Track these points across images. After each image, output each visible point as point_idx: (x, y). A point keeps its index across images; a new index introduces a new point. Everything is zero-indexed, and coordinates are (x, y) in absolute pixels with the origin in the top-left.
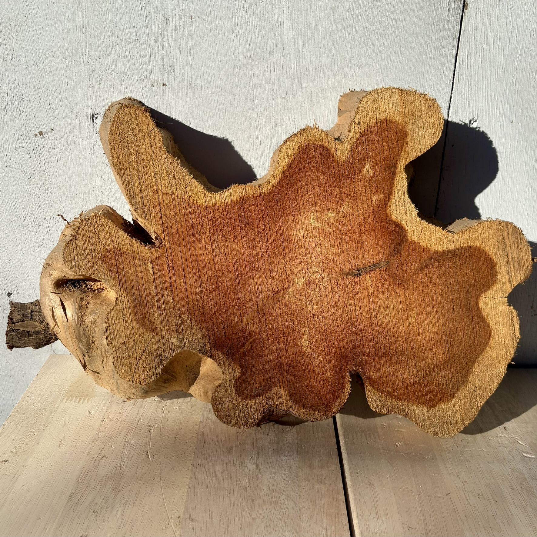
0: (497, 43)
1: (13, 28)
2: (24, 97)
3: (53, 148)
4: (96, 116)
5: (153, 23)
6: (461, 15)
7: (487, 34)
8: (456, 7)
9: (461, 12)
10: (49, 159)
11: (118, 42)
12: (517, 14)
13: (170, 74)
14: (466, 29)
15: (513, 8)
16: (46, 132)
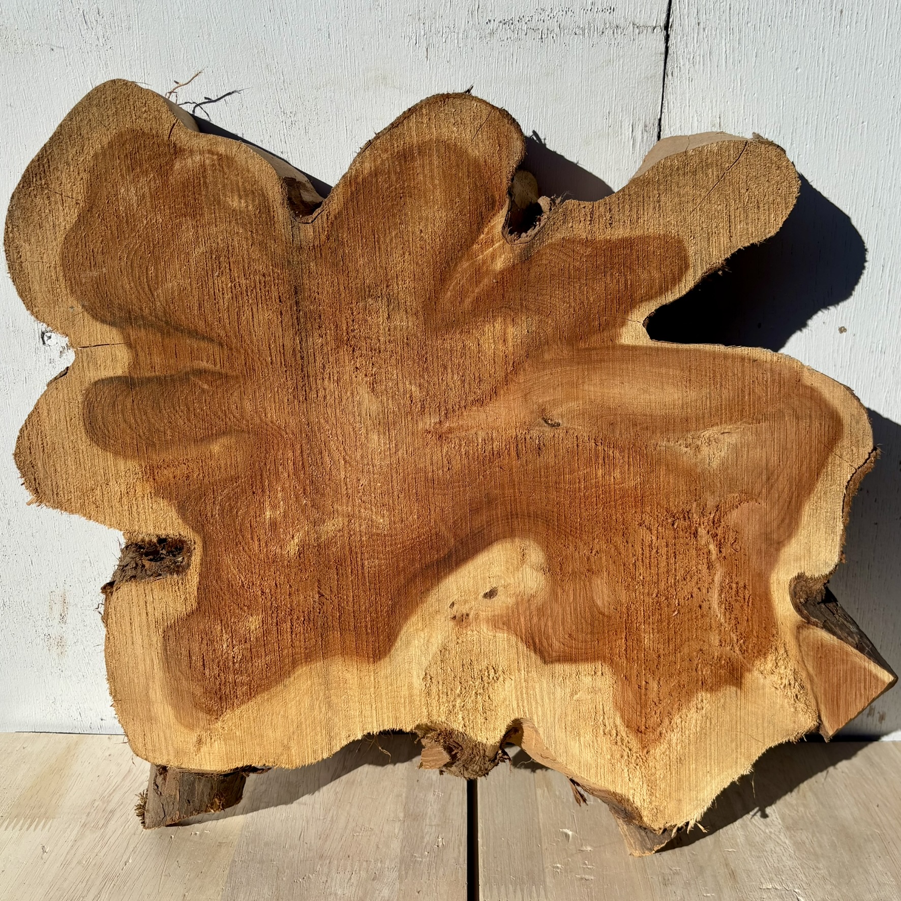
4: (49, 334)
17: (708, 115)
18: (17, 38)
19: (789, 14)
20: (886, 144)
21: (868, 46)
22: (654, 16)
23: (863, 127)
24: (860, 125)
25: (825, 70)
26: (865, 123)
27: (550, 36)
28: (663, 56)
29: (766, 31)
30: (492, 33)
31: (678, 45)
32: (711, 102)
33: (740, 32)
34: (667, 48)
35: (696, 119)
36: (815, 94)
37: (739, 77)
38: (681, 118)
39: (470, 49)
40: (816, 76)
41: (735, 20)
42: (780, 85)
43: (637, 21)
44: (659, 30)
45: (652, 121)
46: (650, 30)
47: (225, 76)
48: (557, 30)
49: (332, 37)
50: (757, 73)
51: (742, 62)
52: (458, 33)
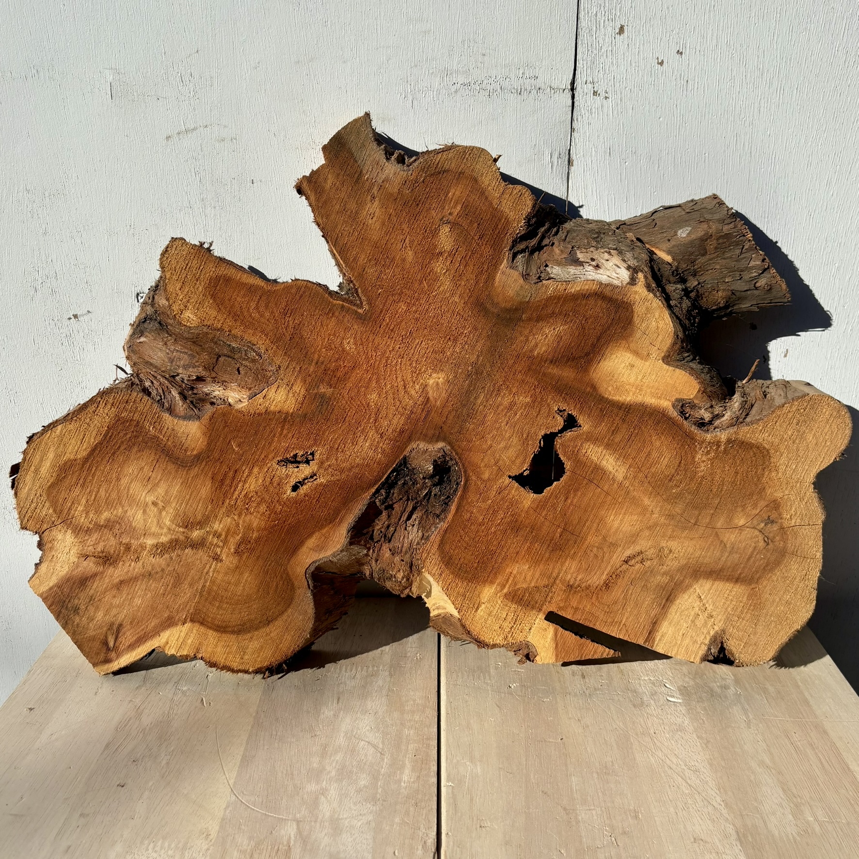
0: (612, 203)
1: (47, 199)
2: (58, 275)
3: (90, 332)
4: (141, 295)
5: (208, 189)
6: (566, 173)
7: (599, 193)
8: (559, 164)
9: (567, 169)
10: (85, 347)
11: (167, 211)
12: (632, 169)
13: (229, 245)
14: (575, 187)
15: (627, 164)
16: (83, 315)
17: (602, 147)
18: (134, 91)
19: (653, 83)
20: (721, 168)
21: (706, 105)
22: (564, 82)
23: (705, 157)
24: (703, 156)
25: (678, 119)
26: (707, 154)
27: (495, 94)
28: (571, 108)
29: (638, 93)
30: (456, 92)
31: (581, 101)
32: (604, 138)
33: (621, 94)
34: (573, 103)
35: (594, 150)
36: (672, 134)
37: (621, 123)
38: (584, 149)
39: (441, 102)
40: (673, 122)
41: (617, 85)
42: (649, 128)
43: (552, 85)
44: (568, 91)
45: (564, 152)
46: (561, 91)
47: (275, 117)
48: (499, 90)
49: (349, 93)
50: (633, 121)
51: (623, 113)
52: (433, 91)
